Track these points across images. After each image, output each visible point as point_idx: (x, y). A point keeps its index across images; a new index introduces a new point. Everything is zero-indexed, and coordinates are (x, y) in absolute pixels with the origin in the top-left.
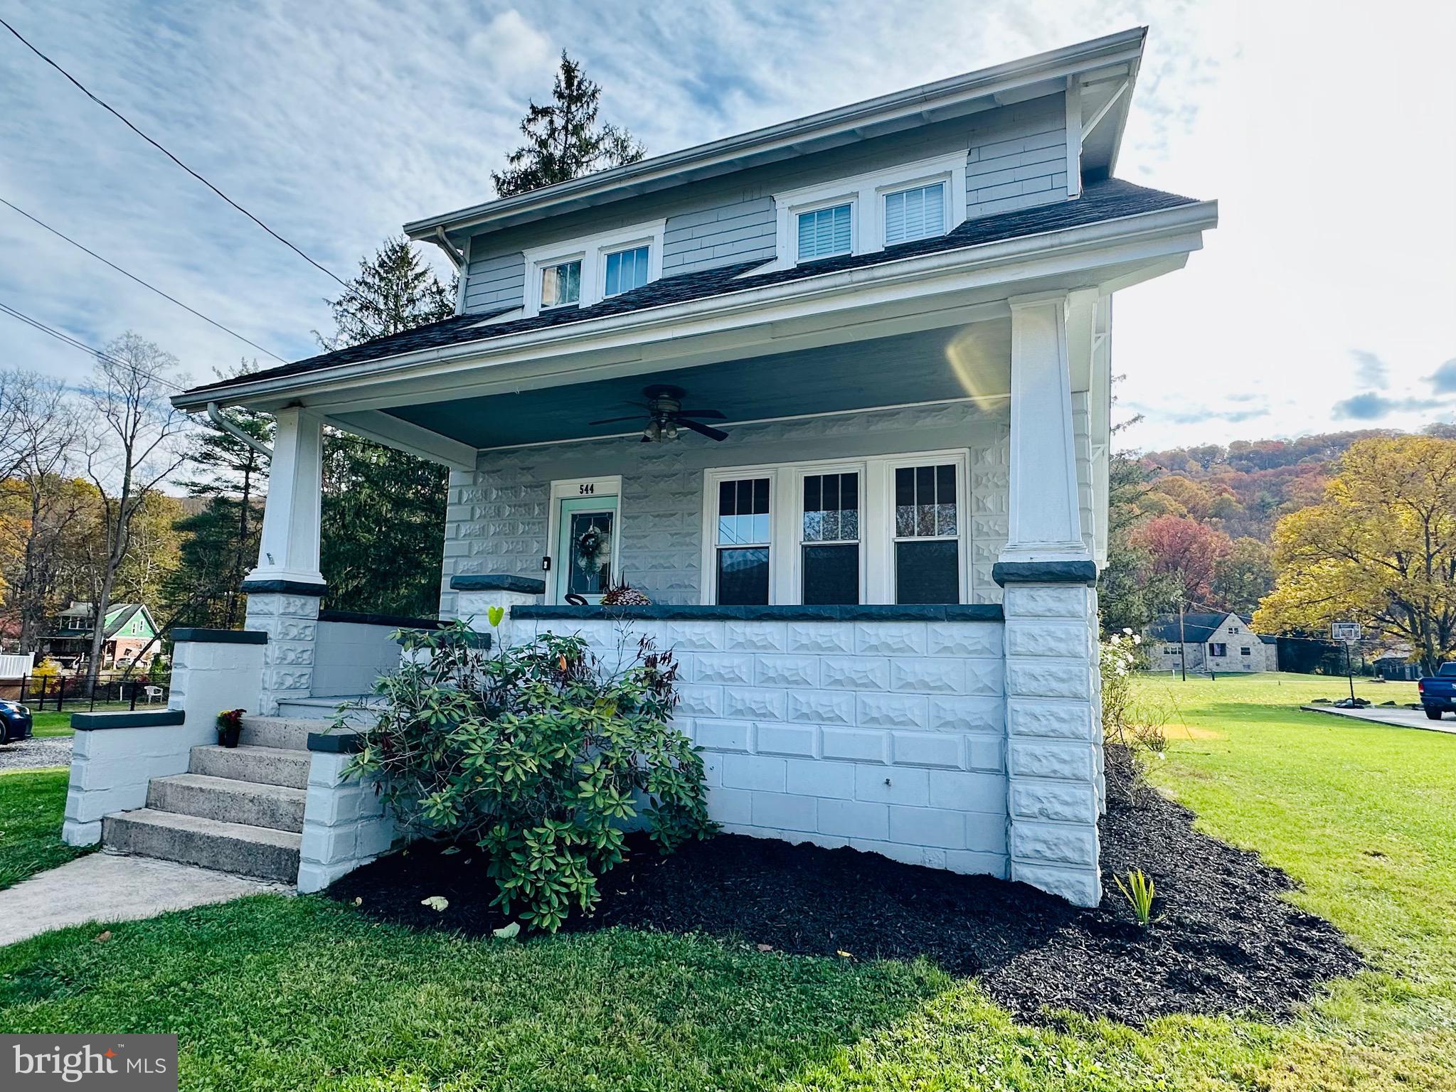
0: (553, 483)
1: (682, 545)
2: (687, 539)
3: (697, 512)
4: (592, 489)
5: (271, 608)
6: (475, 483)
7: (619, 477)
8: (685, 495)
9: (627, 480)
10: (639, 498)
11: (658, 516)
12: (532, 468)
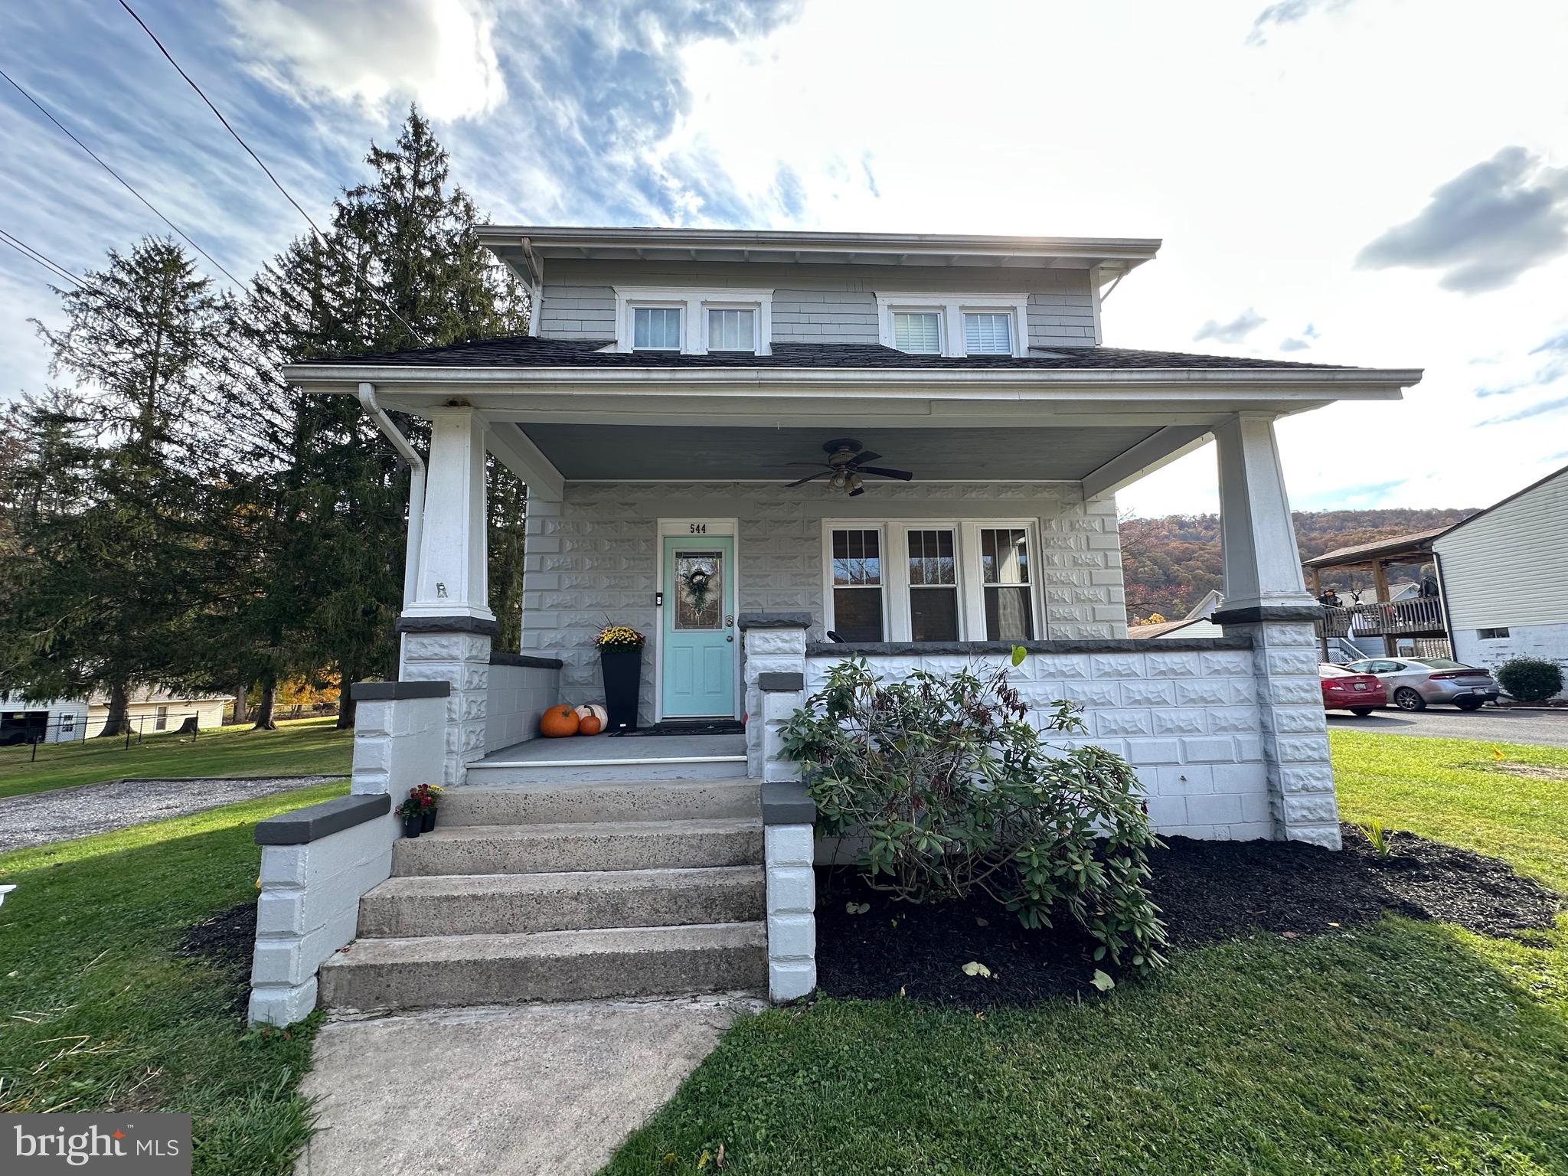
0: (660, 521)
1: (804, 585)
2: (811, 580)
3: (818, 556)
4: (704, 530)
5: (455, 652)
6: (562, 515)
7: (735, 520)
8: (807, 540)
9: (744, 524)
10: (757, 540)
11: (779, 558)
12: (634, 504)
